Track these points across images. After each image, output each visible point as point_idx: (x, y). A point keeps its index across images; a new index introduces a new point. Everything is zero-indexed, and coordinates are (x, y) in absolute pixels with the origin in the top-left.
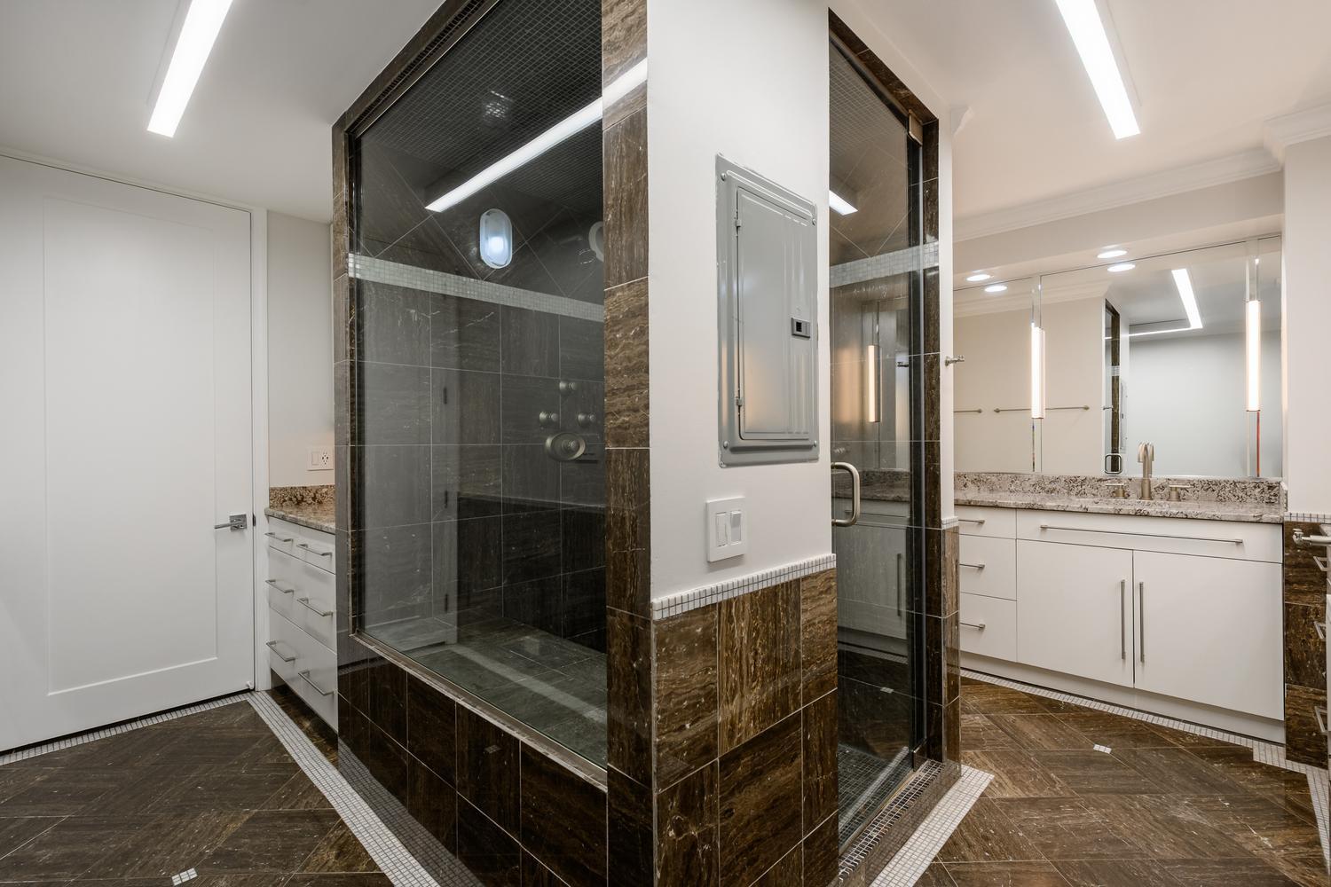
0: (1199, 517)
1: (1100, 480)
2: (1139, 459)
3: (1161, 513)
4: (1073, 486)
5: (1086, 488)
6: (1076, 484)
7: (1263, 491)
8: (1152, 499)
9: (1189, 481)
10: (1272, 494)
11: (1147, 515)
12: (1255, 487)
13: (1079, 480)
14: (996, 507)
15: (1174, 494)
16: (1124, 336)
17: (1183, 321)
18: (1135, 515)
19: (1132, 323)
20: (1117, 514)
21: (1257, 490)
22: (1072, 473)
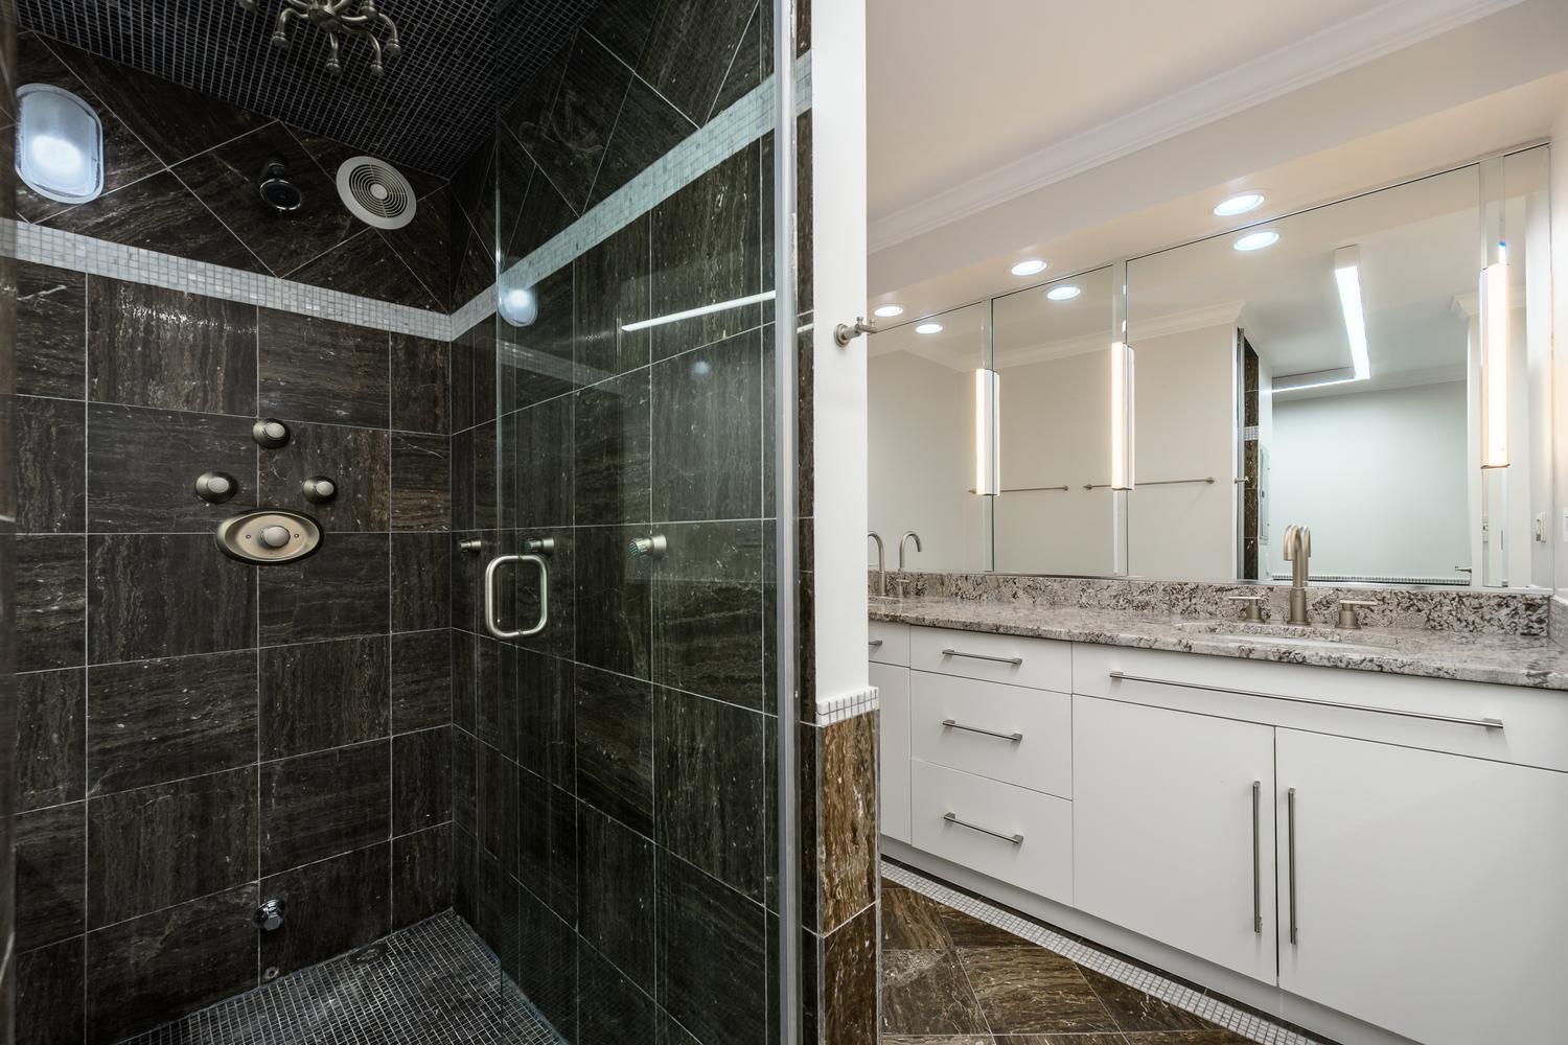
0: (1406, 670)
1: (1221, 590)
2: (1286, 554)
3: (1329, 659)
4: (1177, 599)
5: (1199, 602)
6: (1181, 597)
7: (1516, 612)
8: (1308, 624)
9: (1375, 593)
10: (1534, 618)
11: (1303, 663)
12: (1499, 605)
13: (1187, 588)
14: (1037, 637)
15: (1348, 615)
16: (1265, 393)
17: (1344, 370)
18: (1280, 661)
19: (1279, 373)
20: (1246, 657)
21: (1505, 611)
22: (1175, 577)
